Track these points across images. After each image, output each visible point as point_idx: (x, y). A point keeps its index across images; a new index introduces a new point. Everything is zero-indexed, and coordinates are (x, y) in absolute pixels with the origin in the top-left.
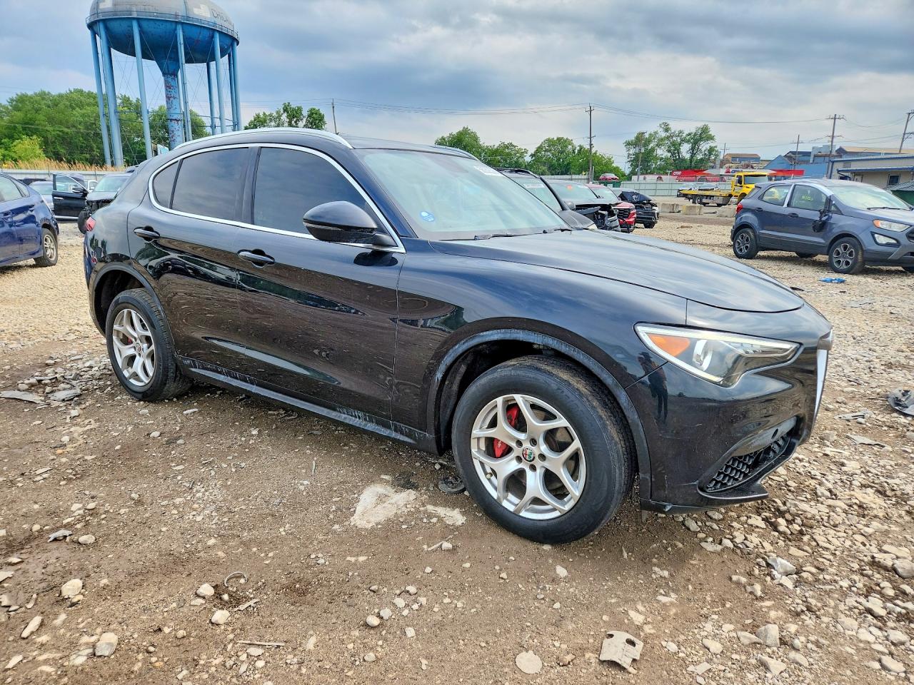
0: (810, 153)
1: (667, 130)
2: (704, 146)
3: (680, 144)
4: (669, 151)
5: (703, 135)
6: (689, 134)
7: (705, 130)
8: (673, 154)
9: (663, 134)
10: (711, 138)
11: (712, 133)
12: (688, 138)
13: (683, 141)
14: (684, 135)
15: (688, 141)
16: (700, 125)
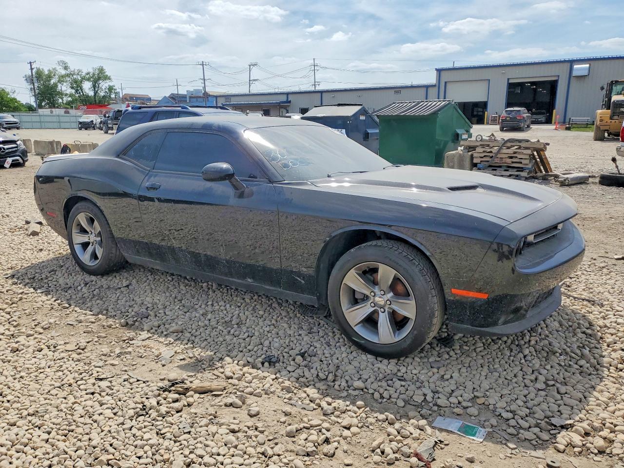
0: (186, 95)
1: (66, 68)
2: (104, 85)
3: (81, 82)
4: (72, 88)
6: (88, 74)
7: (101, 70)
8: (77, 91)
9: (63, 72)
11: (108, 73)
12: (87, 76)
13: (83, 79)
14: (84, 74)
15: (88, 80)
16: (96, 66)
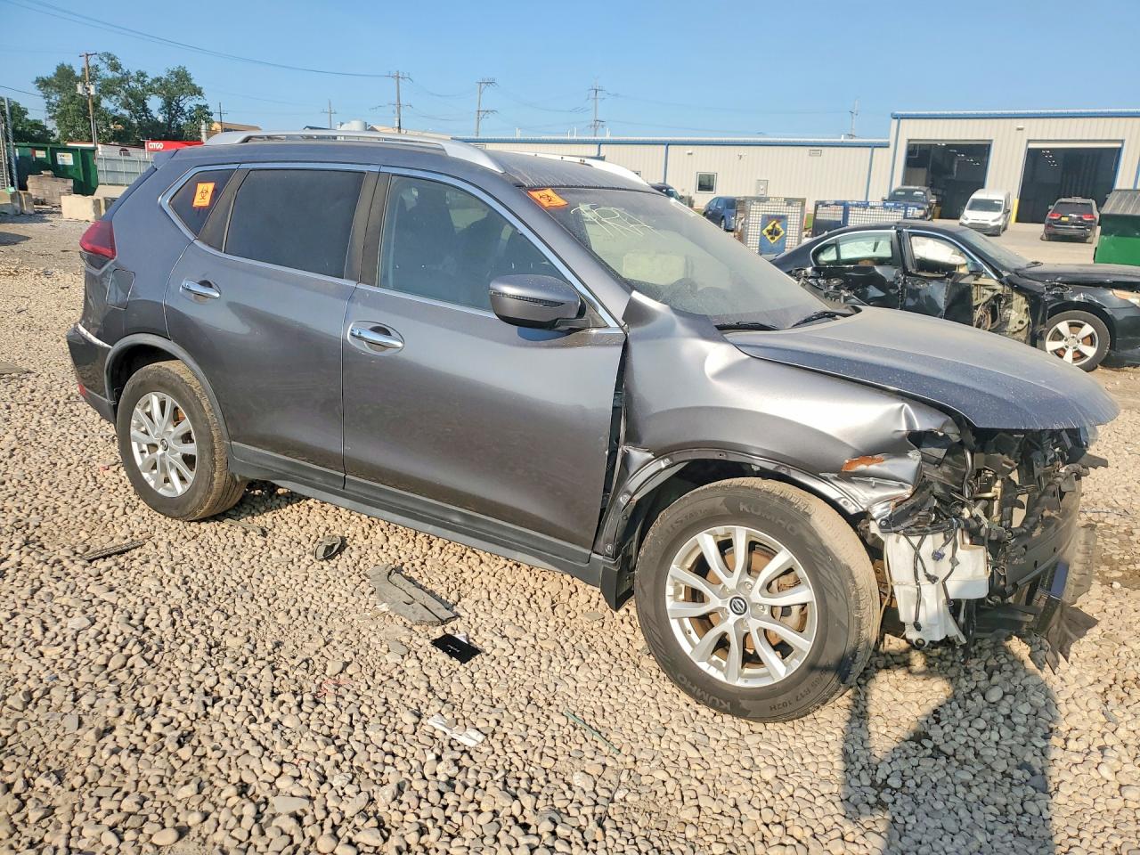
2: (187, 104)
5: (180, 83)
6: (159, 80)
8: (135, 112)
9: (110, 74)
10: (197, 92)
12: (156, 86)
13: (148, 89)
15: (158, 92)
16: (174, 66)
